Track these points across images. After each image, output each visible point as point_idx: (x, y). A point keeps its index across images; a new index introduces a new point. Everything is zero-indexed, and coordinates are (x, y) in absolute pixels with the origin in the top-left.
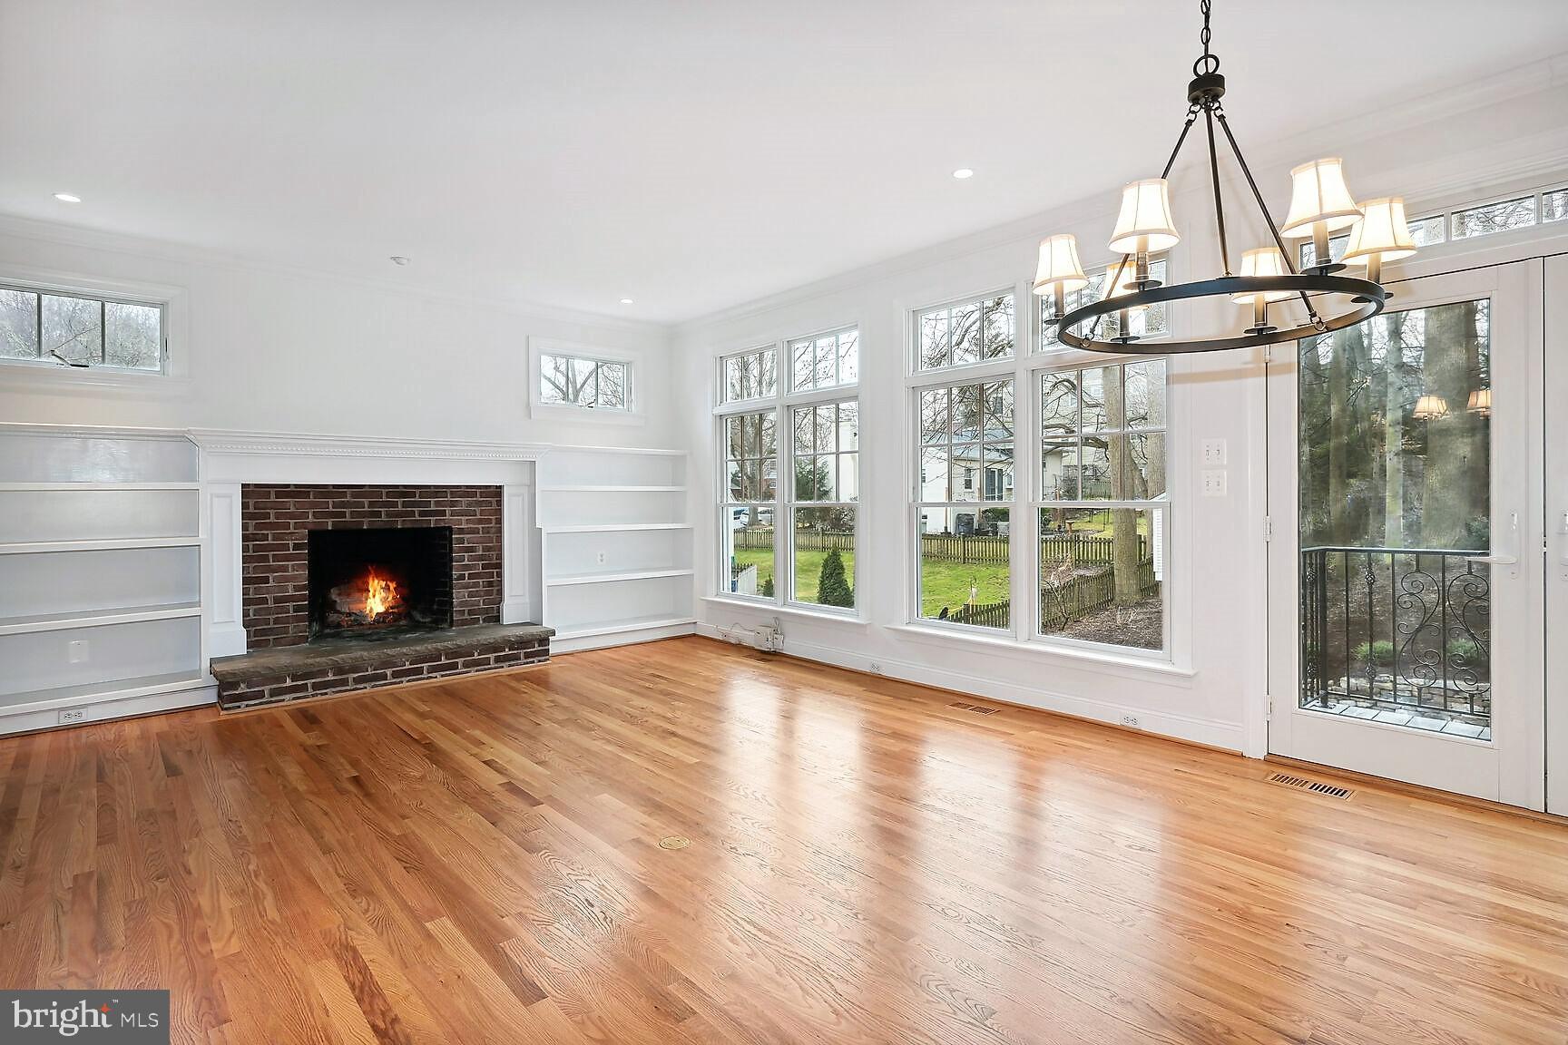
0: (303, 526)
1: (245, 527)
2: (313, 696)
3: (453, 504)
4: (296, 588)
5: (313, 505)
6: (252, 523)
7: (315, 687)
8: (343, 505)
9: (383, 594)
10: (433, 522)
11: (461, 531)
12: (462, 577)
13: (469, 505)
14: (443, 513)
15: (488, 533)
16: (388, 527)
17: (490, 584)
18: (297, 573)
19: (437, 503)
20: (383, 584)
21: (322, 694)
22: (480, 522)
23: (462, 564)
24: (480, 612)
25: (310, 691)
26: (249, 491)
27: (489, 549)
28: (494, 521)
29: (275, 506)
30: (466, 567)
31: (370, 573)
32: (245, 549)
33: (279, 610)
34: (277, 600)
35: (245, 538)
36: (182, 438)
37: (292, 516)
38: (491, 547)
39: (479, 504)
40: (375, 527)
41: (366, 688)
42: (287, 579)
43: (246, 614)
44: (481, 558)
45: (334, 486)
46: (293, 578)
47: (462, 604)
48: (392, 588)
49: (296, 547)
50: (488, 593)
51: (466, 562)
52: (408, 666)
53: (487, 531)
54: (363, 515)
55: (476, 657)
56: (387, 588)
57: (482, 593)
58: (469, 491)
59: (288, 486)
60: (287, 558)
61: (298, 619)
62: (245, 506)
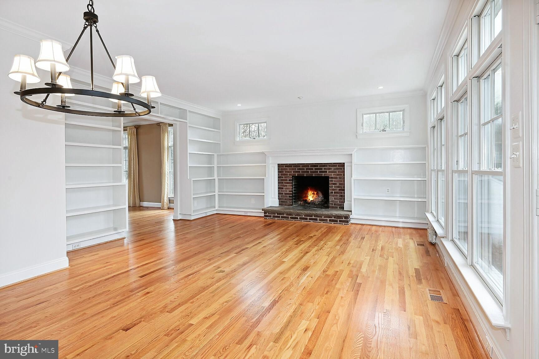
0: (290, 175)
1: (279, 175)
2: (281, 219)
3: (329, 169)
4: (289, 191)
5: (293, 169)
6: (280, 174)
7: (282, 217)
8: (300, 169)
9: (313, 195)
10: (323, 175)
11: (332, 178)
12: (332, 193)
13: (335, 169)
14: (326, 172)
15: (341, 179)
16: (311, 176)
17: (341, 196)
18: (289, 188)
19: (325, 169)
20: (313, 192)
21: (283, 220)
22: (338, 175)
23: (332, 188)
24: (338, 205)
25: (281, 218)
26: (279, 165)
27: (341, 184)
28: (342, 175)
29: (285, 169)
30: (333, 190)
31: (309, 189)
32: (279, 180)
33: (286, 196)
34: (285, 194)
35: (279, 177)
36: (263, 153)
37: (288, 172)
38: (342, 184)
39: (337, 169)
40: (307, 176)
41: (293, 220)
42: (287, 189)
43: (279, 196)
44: (338, 187)
45: (298, 164)
46: (289, 189)
47: (332, 201)
48: (315, 194)
49: (289, 180)
50: (340, 199)
51: (333, 188)
52: (303, 217)
53: (340, 178)
54: (305, 172)
55: (323, 218)
56: (314, 194)
57: (339, 199)
58: (334, 165)
59: (287, 164)
60: (288, 183)
61: (290, 199)
62: (279, 169)
